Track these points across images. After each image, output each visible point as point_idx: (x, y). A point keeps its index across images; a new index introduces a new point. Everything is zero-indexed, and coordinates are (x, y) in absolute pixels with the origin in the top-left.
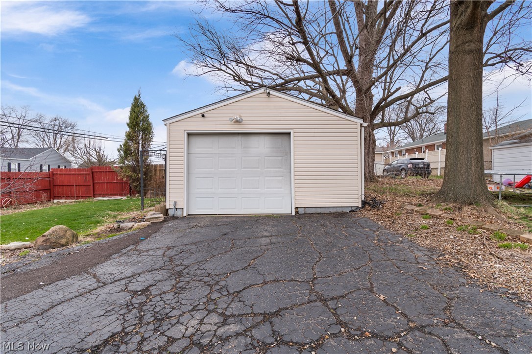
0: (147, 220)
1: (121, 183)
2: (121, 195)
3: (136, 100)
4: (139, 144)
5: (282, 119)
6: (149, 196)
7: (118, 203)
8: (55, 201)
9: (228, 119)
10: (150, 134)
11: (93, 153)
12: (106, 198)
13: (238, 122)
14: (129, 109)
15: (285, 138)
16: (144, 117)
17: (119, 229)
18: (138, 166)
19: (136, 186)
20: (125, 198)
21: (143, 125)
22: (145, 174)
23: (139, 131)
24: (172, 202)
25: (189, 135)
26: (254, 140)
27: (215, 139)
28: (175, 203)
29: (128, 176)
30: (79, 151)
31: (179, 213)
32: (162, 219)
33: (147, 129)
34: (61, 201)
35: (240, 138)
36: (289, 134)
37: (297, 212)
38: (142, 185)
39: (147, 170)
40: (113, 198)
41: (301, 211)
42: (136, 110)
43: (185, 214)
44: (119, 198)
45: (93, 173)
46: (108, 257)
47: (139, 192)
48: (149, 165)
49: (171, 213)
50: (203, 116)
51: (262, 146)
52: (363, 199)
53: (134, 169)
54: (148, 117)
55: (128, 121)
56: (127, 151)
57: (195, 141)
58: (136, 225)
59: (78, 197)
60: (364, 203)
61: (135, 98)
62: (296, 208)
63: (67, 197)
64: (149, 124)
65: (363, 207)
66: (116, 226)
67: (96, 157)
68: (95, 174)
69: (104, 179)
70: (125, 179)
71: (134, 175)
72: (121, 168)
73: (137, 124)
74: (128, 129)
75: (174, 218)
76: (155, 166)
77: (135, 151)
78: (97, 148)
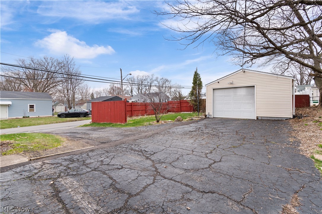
0: (200, 118)
1: (190, 107)
2: (190, 111)
3: (196, 72)
4: (197, 90)
5: (250, 81)
6: (201, 112)
7: (190, 114)
8: (169, 113)
9: (227, 83)
10: (201, 86)
11: (178, 93)
12: (185, 113)
13: (231, 84)
14: (193, 77)
15: (253, 88)
16: (199, 79)
17: (192, 120)
18: (196, 100)
19: (196, 108)
20: (192, 113)
21: (199, 82)
22: (199, 103)
23: (197, 85)
24: (208, 113)
25: (214, 89)
26: (239, 90)
27: (223, 90)
28: (209, 113)
29: (193, 104)
30: (172, 93)
31: (210, 117)
32: (204, 118)
33: (200, 84)
34: (171, 113)
35: (233, 89)
36: (254, 86)
37: (257, 119)
38: (198, 107)
39: (200, 101)
40: (187, 113)
41: (259, 118)
42: (195, 77)
43: (212, 117)
44: (189, 113)
45: (180, 102)
46: (191, 123)
47: (197, 110)
48: (201, 99)
49: (207, 116)
50: (218, 82)
51: (243, 92)
52: (294, 114)
53: (195, 101)
54: (200, 79)
55: (193, 82)
56: (192, 94)
57: (216, 91)
58: (197, 119)
59: (176, 112)
60: (294, 117)
61: (195, 72)
62: (257, 117)
63: (173, 112)
64: (201, 82)
65: (293, 118)
66: (191, 119)
67: (178, 95)
68: (181, 103)
69: (185, 105)
70: (192, 105)
71: (195, 103)
72: (190, 100)
73: (196, 82)
74: (193, 85)
75: (208, 118)
76: (203, 99)
77: (195, 94)
78: (179, 91)
